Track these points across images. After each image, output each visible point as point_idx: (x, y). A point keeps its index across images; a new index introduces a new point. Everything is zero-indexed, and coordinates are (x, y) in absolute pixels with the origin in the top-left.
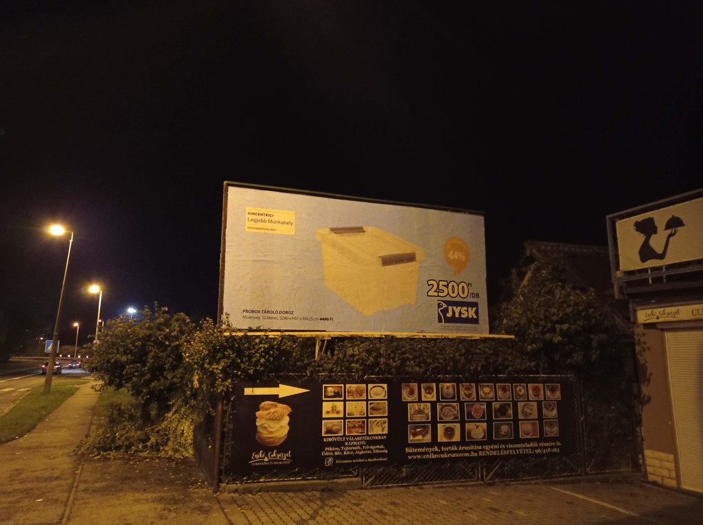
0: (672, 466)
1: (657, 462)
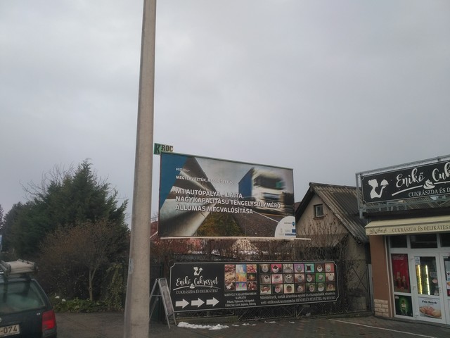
0: (387, 306)
1: (380, 305)
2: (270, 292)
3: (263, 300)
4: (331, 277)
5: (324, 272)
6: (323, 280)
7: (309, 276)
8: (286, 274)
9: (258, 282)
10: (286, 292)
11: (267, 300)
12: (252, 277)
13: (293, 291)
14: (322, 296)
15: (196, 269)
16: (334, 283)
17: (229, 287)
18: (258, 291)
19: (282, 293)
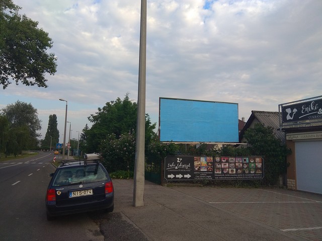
0: (294, 183)
1: (290, 183)
2: (220, 172)
3: (216, 177)
4: (259, 165)
5: (255, 162)
6: (254, 167)
7: (245, 164)
8: (231, 163)
9: (214, 167)
10: (230, 173)
11: (219, 177)
12: (210, 164)
13: (235, 172)
14: (253, 176)
15: (178, 159)
16: (261, 169)
17: (197, 169)
18: (213, 172)
19: (228, 173)
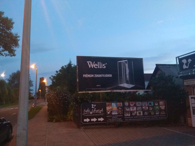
3: (126, 119)
4: (163, 108)
5: (159, 105)
6: (159, 109)
7: (150, 107)
8: (138, 107)
9: (123, 110)
10: (138, 115)
12: (120, 108)
13: (142, 114)
14: (158, 117)
15: (93, 105)
16: (165, 110)
17: (109, 113)
